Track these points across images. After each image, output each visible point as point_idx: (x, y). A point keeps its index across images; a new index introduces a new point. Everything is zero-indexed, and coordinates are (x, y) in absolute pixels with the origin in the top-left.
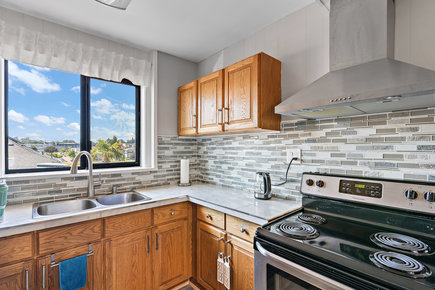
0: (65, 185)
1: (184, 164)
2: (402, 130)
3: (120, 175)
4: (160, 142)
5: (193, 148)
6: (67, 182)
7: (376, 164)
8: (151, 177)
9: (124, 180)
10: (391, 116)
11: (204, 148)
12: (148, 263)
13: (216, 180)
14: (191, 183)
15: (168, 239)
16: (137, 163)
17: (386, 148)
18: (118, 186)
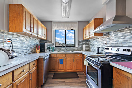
1: (84, 46)
2: (127, 33)
4: (79, 41)
5: (87, 42)
7: (122, 43)
8: (77, 49)
9: (71, 49)
10: (125, 29)
11: (90, 43)
12: (73, 64)
13: (92, 50)
14: (86, 51)
15: (77, 61)
16: (75, 46)
17: (124, 38)
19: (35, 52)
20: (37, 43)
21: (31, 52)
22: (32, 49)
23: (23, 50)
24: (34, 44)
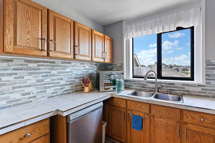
0: (147, 85)
3: (174, 84)
6: (148, 84)
8: (199, 89)
9: (177, 87)
16: (192, 79)
18: (173, 90)
19: (82, 90)
20: (90, 71)
21: (71, 90)
22: (74, 85)
23: (45, 88)
24: (79, 72)
